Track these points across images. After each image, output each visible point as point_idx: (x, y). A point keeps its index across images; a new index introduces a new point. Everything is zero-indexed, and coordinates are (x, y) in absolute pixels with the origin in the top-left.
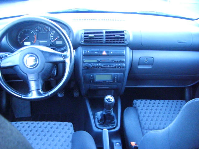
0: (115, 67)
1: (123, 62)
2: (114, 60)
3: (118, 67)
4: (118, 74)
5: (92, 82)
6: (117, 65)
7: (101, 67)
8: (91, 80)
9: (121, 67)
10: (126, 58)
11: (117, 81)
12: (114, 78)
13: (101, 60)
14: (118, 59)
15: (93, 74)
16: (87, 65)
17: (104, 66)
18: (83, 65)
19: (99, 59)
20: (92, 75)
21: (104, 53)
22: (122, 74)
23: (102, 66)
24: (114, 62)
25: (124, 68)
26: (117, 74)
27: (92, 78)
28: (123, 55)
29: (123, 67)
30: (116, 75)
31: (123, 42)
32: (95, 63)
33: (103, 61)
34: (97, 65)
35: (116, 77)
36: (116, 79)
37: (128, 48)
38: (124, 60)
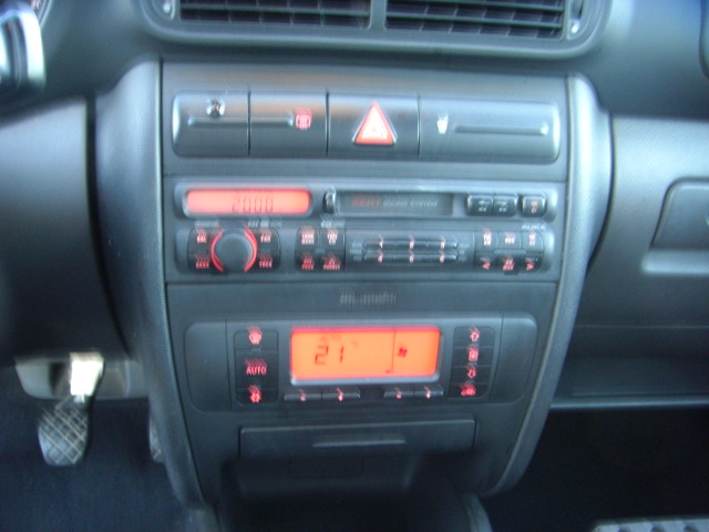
0: (474, 262)
1: (543, 214)
2: (464, 196)
3: (497, 264)
4: (494, 321)
5: (256, 397)
6: (488, 239)
7: (346, 261)
8: (245, 382)
9: (520, 263)
10: (567, 180)
11: (479, 389)
12: (460, 356)
13: (341, 194)
14: (504, 191)
15: (267, 324)
16: (210, 239)
17: (370, 254)
18: (169, 243)
19: (329, 187)
20: (256, 338)
21: (375, 129)
22: (529, 322)
23: (356, 249)
24: (458, 211)
25: (552, 273)
26: (481, 329)
27: (254, 358)
28: (545, 157)
29: (540, 262)
30: (475, 336)
31: (544, 31)
32: (287, 219)
33: (362, 209)
34: (308, 237)
35: (473, 355)
36: (472, 373)
37: (583, 94)
38: (553, 197)
